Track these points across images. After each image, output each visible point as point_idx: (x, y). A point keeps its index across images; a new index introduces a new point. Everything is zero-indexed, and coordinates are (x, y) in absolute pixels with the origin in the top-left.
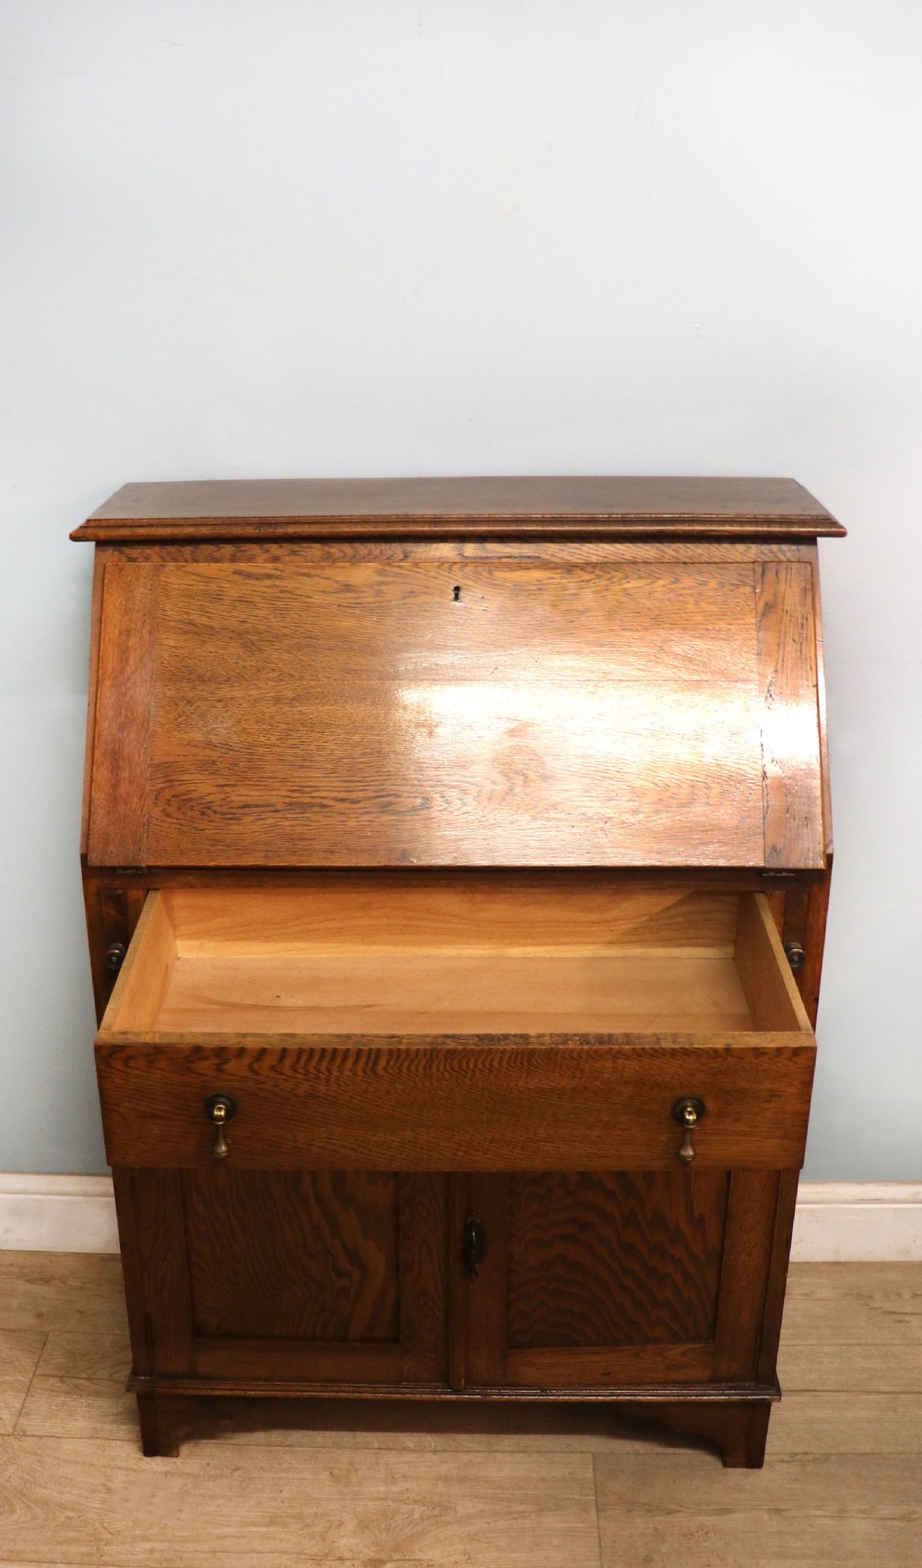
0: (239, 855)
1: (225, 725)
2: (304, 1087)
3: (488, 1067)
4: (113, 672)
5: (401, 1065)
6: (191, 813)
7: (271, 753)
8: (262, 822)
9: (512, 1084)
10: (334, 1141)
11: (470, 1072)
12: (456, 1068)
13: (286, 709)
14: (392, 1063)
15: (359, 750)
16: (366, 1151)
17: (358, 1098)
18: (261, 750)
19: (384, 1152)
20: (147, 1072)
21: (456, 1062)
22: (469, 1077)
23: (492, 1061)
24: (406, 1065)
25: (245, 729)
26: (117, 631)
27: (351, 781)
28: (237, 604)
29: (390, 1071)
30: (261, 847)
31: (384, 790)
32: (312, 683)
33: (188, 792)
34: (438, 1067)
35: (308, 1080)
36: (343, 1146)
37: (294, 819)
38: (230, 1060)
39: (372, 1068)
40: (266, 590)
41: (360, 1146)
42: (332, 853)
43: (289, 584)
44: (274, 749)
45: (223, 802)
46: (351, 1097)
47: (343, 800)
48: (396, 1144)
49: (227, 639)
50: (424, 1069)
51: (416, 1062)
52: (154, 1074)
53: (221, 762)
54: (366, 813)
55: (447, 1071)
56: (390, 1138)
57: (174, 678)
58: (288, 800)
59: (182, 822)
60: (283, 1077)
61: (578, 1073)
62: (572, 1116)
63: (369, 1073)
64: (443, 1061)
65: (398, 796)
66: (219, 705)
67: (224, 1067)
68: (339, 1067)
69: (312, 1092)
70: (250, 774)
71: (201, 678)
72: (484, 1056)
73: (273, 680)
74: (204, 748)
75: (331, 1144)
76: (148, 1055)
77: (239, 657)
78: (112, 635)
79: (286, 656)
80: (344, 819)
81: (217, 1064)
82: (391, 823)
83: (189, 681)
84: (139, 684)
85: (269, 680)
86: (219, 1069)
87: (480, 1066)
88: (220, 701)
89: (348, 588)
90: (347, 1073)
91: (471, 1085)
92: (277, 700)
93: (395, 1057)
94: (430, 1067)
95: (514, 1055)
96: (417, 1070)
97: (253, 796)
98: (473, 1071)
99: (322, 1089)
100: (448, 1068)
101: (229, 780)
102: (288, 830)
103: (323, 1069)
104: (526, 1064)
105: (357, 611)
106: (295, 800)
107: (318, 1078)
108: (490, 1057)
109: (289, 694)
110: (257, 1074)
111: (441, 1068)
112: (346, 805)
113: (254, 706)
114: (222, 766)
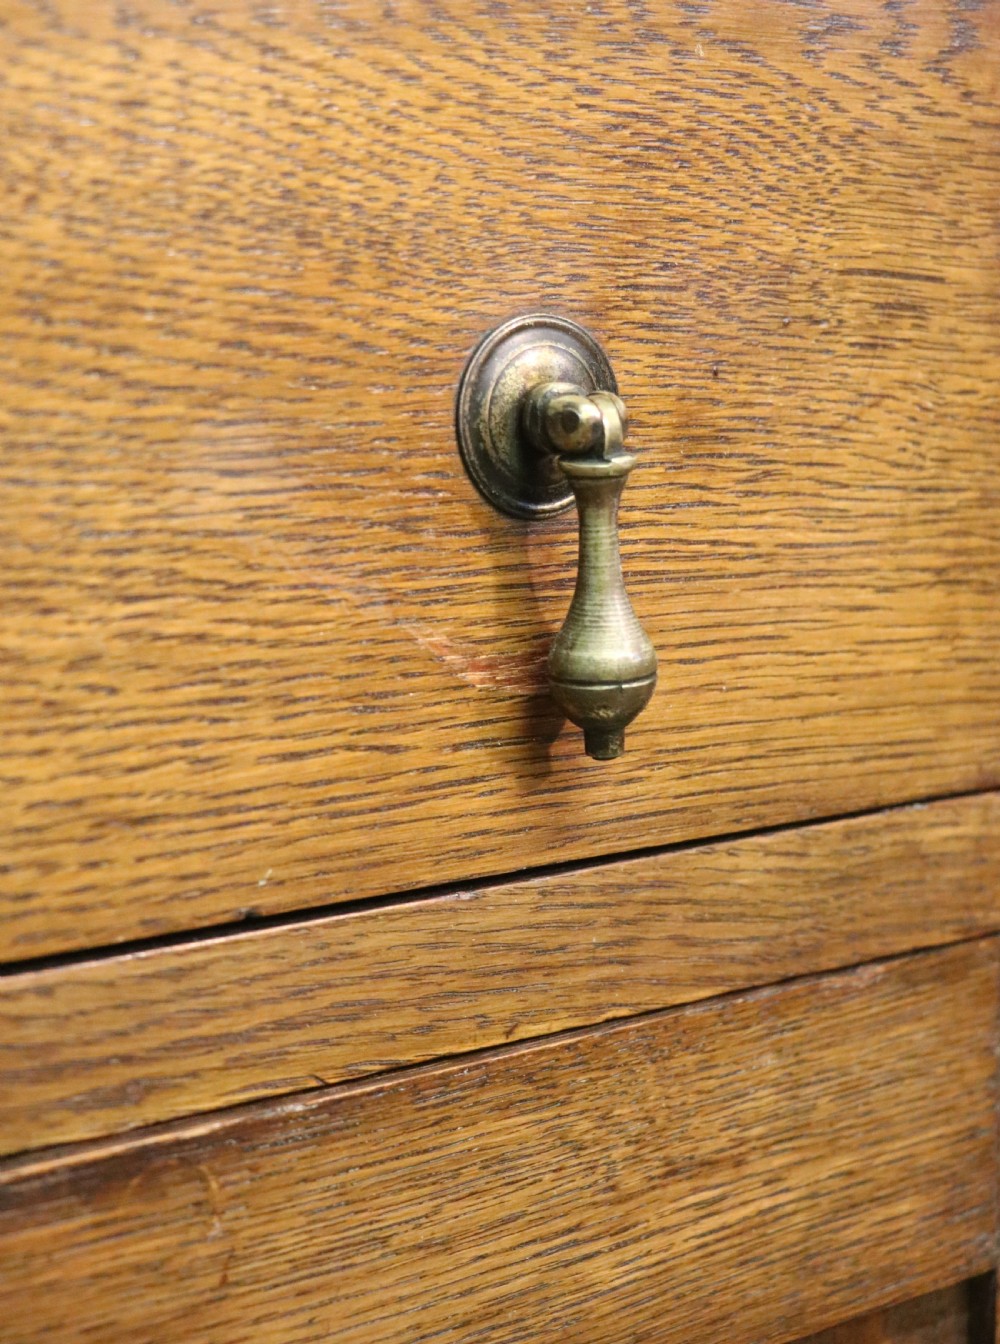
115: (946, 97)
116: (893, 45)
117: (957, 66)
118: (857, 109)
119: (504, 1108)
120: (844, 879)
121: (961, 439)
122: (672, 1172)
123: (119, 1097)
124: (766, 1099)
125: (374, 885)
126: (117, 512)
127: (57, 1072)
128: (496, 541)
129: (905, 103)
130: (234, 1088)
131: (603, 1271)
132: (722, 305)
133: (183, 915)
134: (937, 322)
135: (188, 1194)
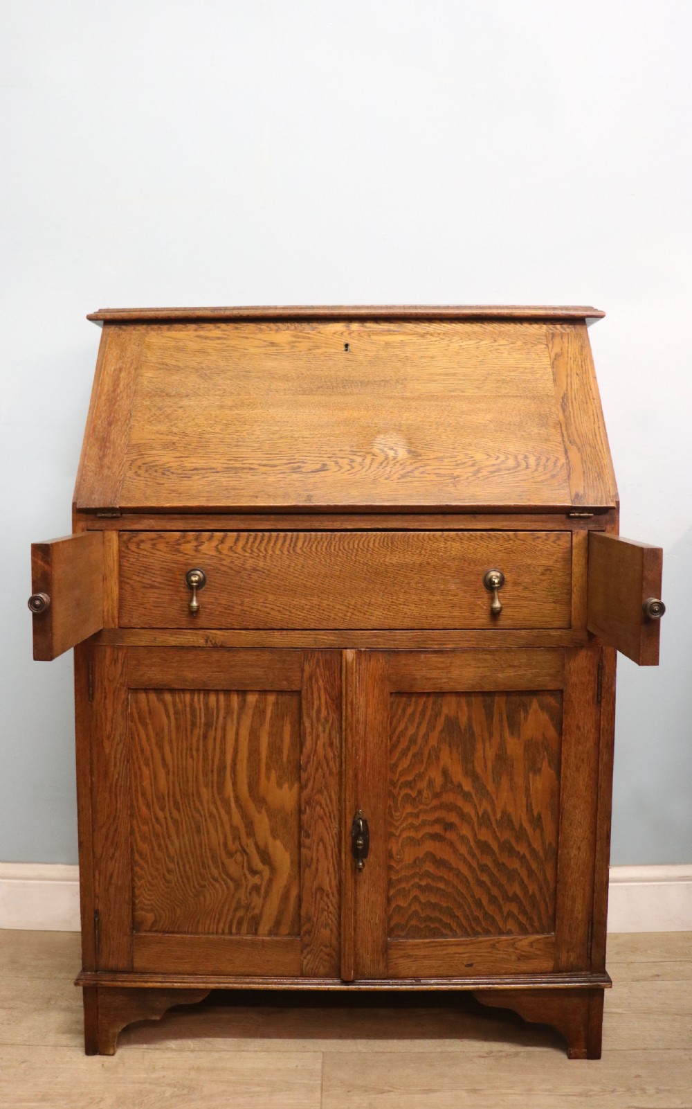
0: (187, 500)
1: (184, 422)
2: (250, 564)
3: (366, 547)
4: (108, 391)
5: (312, 546)
6: (155, 474)
7: (215, 437)
8: (205, 479)
9: (382, 560)
10: (267, 605)
11: (355, 551)
12: (346, 547)
13: (227, 412)
14: (306, 544)
15: (277, 436)
16: (288, 613)
17: (284, 571)
18: (208, 436)
19: (299, 613)
21: (346, 543)
22: (354, 554)
23: (369, 542)
24: (314, 546)
25: (197, 424)
26: (113, 369)
27: (271, 454)
28: (197, 353)
29: (304, 550)
30: (205, 494)
31: (295, 459)
32: (246, 397)
33: (154, 461)
34: (335, 546)
35: (252, 558)
36: (273, 609)
37: (229, 477)
38: (204, 542)
39: (294, 547)
40: (217, 345)
42: (257, 497)
43: (232, 343)
44: (216, 435)
45: (179, 467)
46: (279, 570)
47: (264, 465)
48: (307, 607)
49: (188, 373)
50: (326, 549)
51: (321, 543)
53: (180, 443)
54: (282, 473)
55: (340, 550)
56: (303, 602)
57: (150, 395)
58: (225, 466)
59: (149, 479)
60: (237, 555)
61: (423, 552)
62: (420, 585)
63: (291, 552)
64: (338, 542)
65: (304, 463)
66: (181, 410)
67: (200, 548)
68: (273, 547)
69: (255, 566)
70: (200, 451)
71: (168, 395)
72: (363, 539)
73: (219, 395)
74: (168, 435)
75: (266, 607)
76: (152, 540)
77: (196, 383)
78: (109, 371)
79: (228, 382)
80: (264, 477)
81: (196, 546)
82: (301, 479)
83: (160, 396)
84: (125, 398)
85: (216, 395)
86: (197, 550)
87: (361, 546)
88: (181, 407)
89: (273, 344)
90: (278, 552)
91: (356, 561)
92: (221, 407)
93: (308, 540)
94: (330, 548)
95: (382, 540)
96: (322, 549)
97: (200, 463)
98: (357, 551)
99: (261, 564)
100: (341, 548)
101: (184, 454)
102: (224, 484)
103: (262, 549)
104: (390, 545)
105: (278, 357)
106: (230, 466)
107: (258, 556)
108: (367, 540)
109: (230, 403)
110: (220, 553)
111: (337, 547)
112: (268, 468)
113: (204, 410)
114: (180, 445)
115: (555, 545)
116: (547, 540)
117: (557, 542)
118: (541, 547)
119: (486, 654)
120: (537, 637)
121: (557, 586)
122: (510, 666)
123: (441, 644)
124: (524, 660)
125: (471, 627)
126: (442, 587)
127: (433, 641)
128: (488, 593)
129: (548, 546)
130: (454, 646)
131: (500, 675)
132: (520, 569)
133: (448, 627)
134: (553, 572)
135: (447, 655)
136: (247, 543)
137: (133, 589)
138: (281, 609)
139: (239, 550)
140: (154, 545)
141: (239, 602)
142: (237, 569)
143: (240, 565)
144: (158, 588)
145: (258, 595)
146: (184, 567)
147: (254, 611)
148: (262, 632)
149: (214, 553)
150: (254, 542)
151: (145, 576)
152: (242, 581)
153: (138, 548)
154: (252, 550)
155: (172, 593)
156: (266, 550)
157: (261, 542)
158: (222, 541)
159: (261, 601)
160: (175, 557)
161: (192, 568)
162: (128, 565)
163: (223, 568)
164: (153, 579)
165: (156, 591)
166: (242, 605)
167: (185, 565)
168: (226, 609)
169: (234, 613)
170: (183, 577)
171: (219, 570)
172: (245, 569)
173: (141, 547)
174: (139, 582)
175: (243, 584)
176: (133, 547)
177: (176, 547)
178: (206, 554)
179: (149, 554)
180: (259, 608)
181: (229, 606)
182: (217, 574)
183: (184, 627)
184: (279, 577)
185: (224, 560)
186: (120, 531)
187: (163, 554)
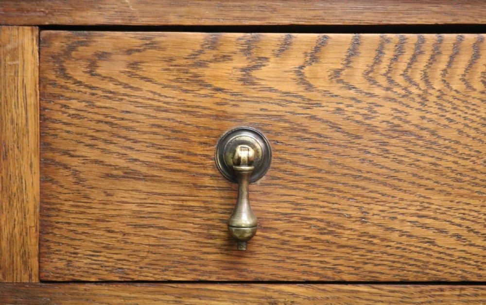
2: (385, 111)
17: (473, 133)
20: (126, 86)
35: (393, 100)
36: (441, 231)
38: (266, 59)
41: (470, 230)
46: (460, 132)
52: (137, 89)
60: (352, 93)
67: (254, 73)
69: (396, 122)
75: (425, 226)
76: (129, 52)
81: (243, 70)
86: (247, 80)
99: (414, 116)
103: (418, 78)
107: (407, 94)
110: (309, 87)
136: (377, 61)
137: (79, 181)
138: (464, 232)
139: (358, 79)
140: (134, 65)
141: (355, 213)
142: (351, 127)
143: (359, 118)
144: (145, 178)
145: (405, 196)
146: (214, 124)
147: (395, 236)
148: (411, 288)
149: (292, 87)
150: (395, 59)
151: (111, 147)
152: (363, 161)
153: (92, 74)
154: (390, 80)
155: (183, 191)
156: (426, 79)
157: (414, 59)
158: (314, 56)
159: (412, 210)
160: (189, 97)
161: (235, 126)
162: (65, 118)
163: (316, 127)
164: (133, 155)
165: (140, 185)
166: (363, 220)
167: (217, 117)
168: (321, 231)
169: (343, 241)
170: (212, 151)
171: (305, 131)
172: (372, 129)
173: (98, 71)
174: (96, 162)
175: (366, 166)
176: (78, 72)
177: (193, 70)
178: (271, 90)
179: (121, 90)
180: (407, 228)
181: (329, 223)
182: (301, 143)
183: (213, 279)
184: (460, 149)
185: (319, 105)
186: (43, 27)
187: (158, 89)
